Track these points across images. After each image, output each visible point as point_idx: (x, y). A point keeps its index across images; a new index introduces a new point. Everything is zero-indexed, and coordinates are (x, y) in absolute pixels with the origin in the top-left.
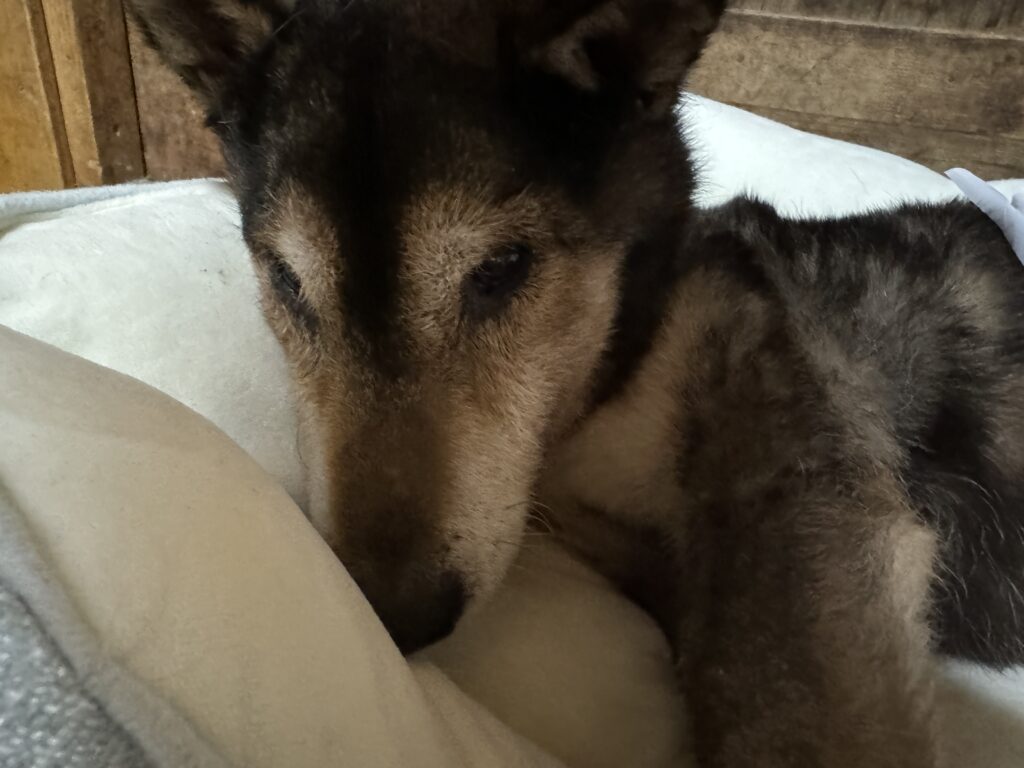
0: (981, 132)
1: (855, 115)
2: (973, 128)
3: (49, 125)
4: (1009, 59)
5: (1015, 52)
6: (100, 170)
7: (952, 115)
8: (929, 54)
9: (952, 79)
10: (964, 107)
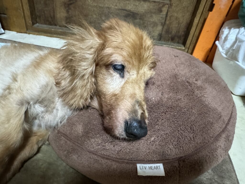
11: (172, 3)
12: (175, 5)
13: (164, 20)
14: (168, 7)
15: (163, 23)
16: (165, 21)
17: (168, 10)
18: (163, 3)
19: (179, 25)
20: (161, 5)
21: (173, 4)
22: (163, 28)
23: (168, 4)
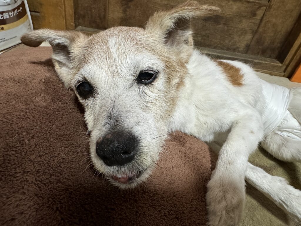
0: (250, 17)
1: (231, 14)
2: (249, 16)
4: (255, 5)
5: (256, 4)
6: (74, 25)
7: (247, 14)
8: (243, 3)
9: (246, 8)
10: (248, 13)
11: (272, 4)
12: (275, 7)
13: (256, 27)
14: (265, 10)
15: (255, 31)
16: (258, 28)
17: (265, 14)
18: (259, 3)
19: (275, 33)
20: (257, 7)
21: (273, 6)
22: (253, 37)
23: (265, 6)
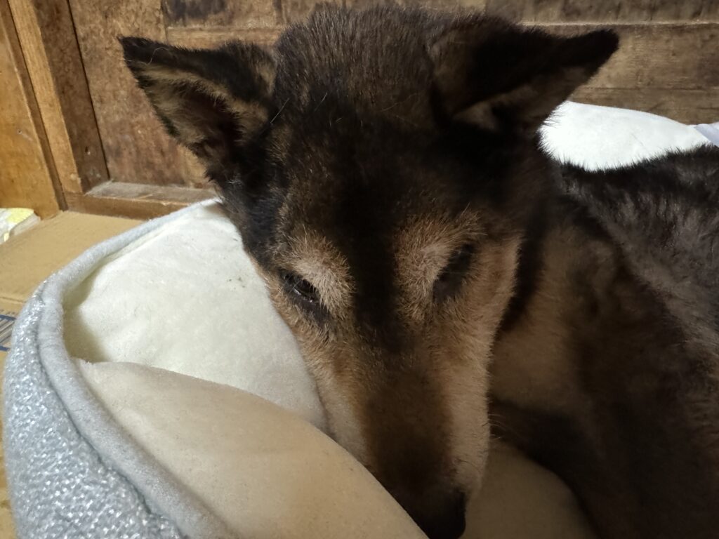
0: (699, 88)
2: (693, 85)
3: (41, 154)
4: (712, 36)
6: (79, 181)
7: (678, 78)
